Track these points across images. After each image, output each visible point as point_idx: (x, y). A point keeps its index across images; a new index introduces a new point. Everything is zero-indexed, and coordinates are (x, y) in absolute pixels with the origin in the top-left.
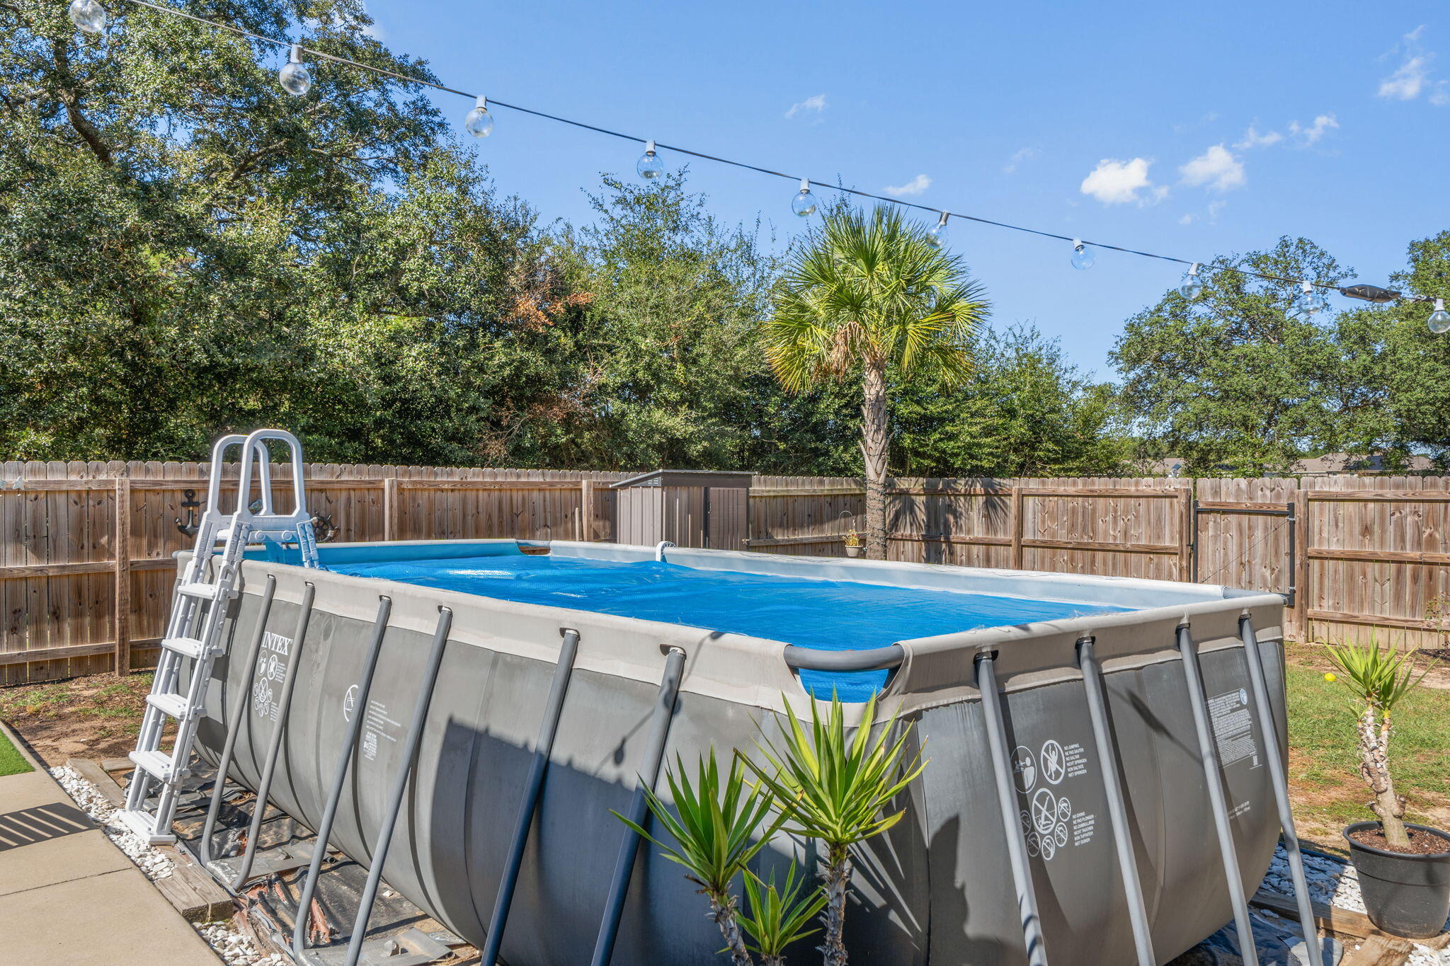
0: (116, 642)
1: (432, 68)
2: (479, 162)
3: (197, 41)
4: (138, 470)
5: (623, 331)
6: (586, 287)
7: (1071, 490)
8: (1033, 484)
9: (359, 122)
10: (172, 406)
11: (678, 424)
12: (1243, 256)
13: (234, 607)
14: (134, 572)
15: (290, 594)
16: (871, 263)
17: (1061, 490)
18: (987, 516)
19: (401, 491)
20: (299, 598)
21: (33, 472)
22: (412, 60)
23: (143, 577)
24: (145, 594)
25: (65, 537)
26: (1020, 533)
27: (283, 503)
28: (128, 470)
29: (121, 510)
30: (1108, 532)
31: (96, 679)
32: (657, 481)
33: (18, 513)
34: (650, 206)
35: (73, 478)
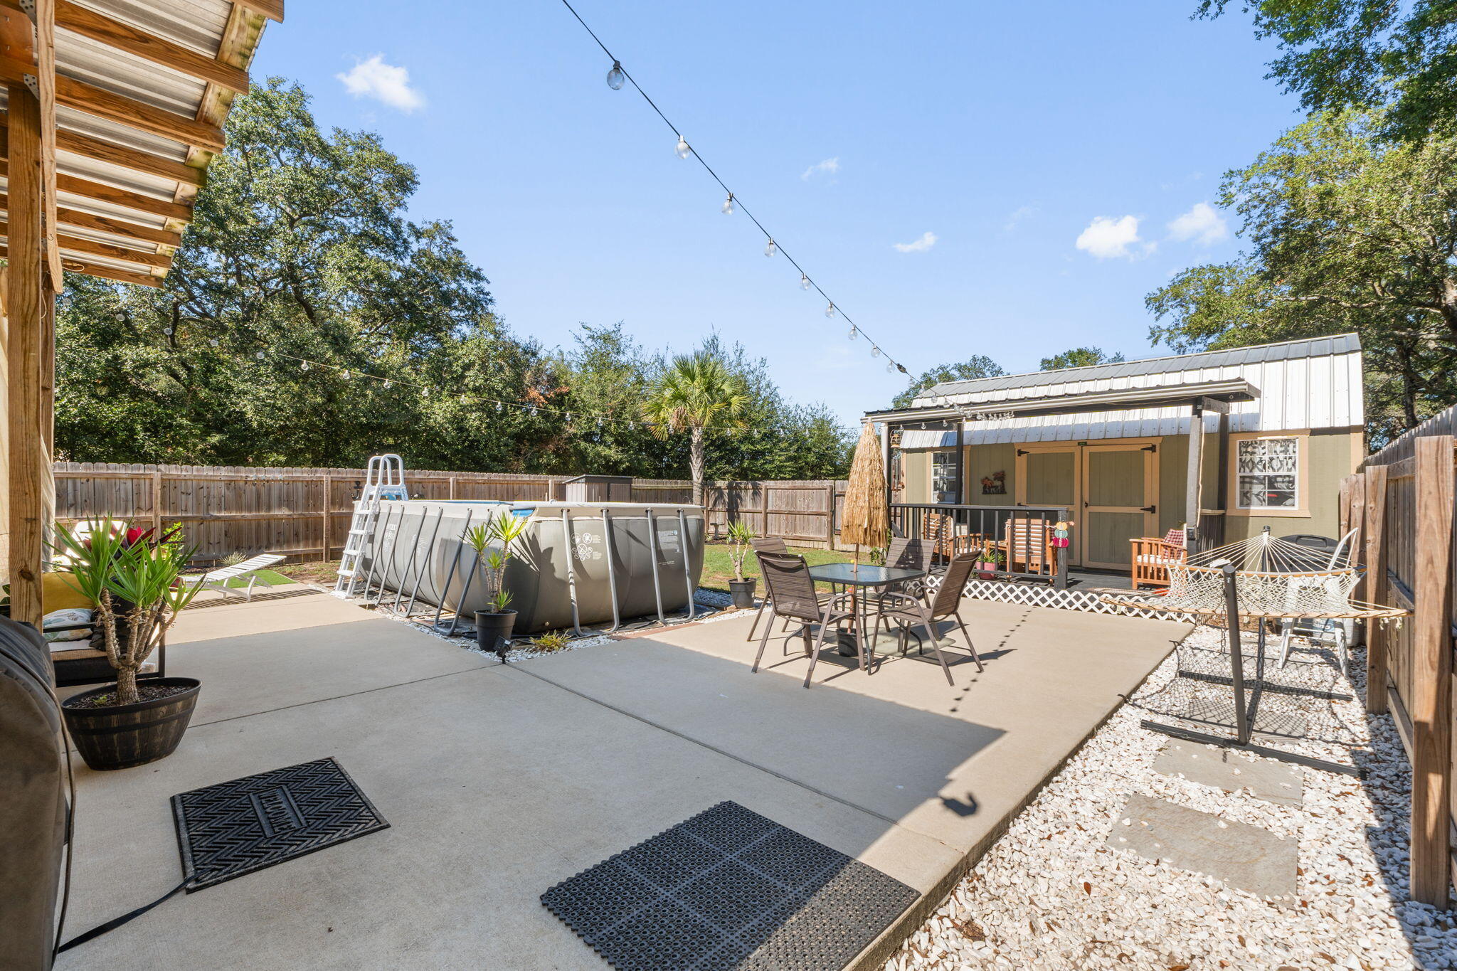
0: (324, 548)
1: (483, 273)
2: (505, 323)
3: (362, 265)
4: (334, 472)
5: (584, 406)
6: (567, 384)
7: (787, 487)
8: (771, 483)
9: (446, 299)
10: (347, 443)
11: (613, 453)
12: (952, 365)
13: (377, 518)
14: (332, 517)
15: (396, 510)
16: (693, 379)
17: (783, 486)
18: (753, 499)
19: (458, 483)
20: (399, 511)
21: (287, 472)
22: (475, 268)
23: (336, 520)
24: (337, 527)
25: (301, 502)
26: (766, 507)
27: (396, 481)
28: (330, 472)
29: (326, 490)
30: (801, 506)
31: (314, 564)
32: (583, 480)
33: (280, 490)
34: (605, 340)
35: (305, 475)
